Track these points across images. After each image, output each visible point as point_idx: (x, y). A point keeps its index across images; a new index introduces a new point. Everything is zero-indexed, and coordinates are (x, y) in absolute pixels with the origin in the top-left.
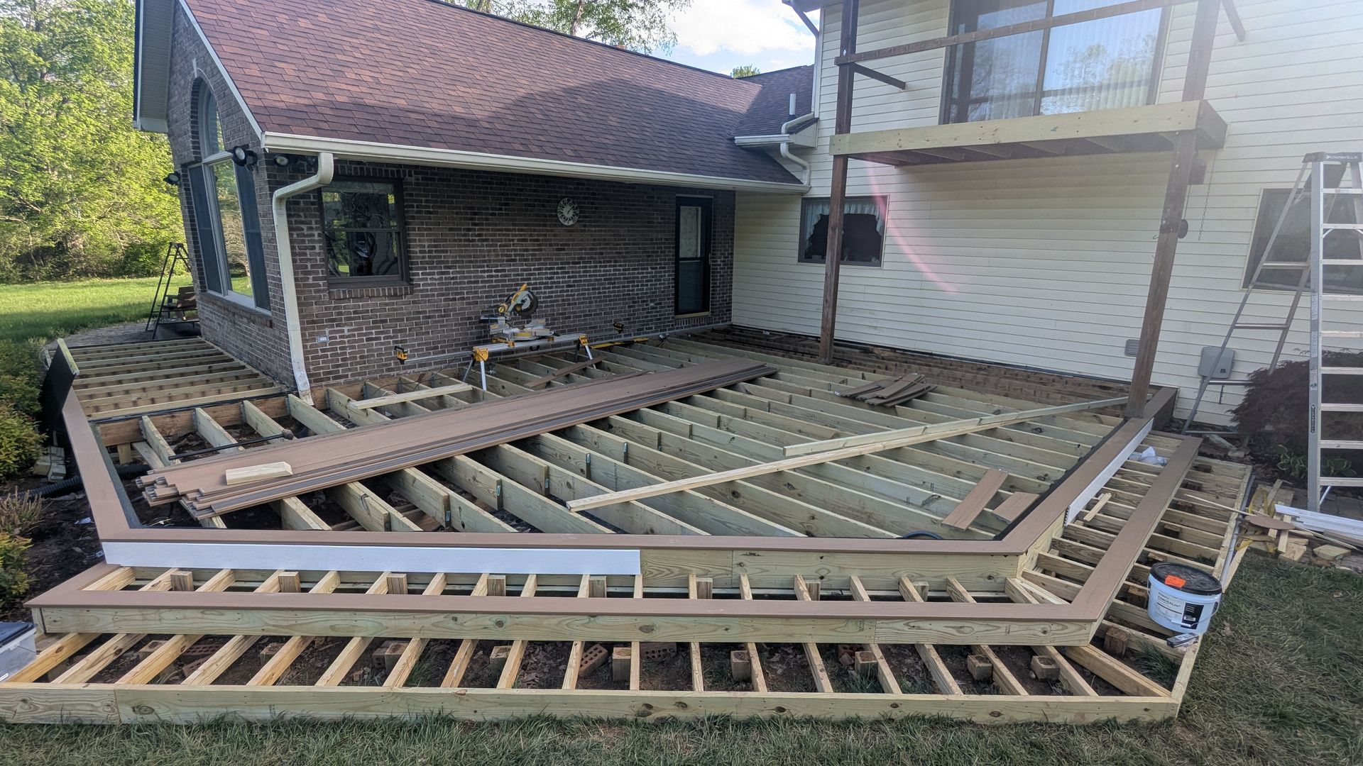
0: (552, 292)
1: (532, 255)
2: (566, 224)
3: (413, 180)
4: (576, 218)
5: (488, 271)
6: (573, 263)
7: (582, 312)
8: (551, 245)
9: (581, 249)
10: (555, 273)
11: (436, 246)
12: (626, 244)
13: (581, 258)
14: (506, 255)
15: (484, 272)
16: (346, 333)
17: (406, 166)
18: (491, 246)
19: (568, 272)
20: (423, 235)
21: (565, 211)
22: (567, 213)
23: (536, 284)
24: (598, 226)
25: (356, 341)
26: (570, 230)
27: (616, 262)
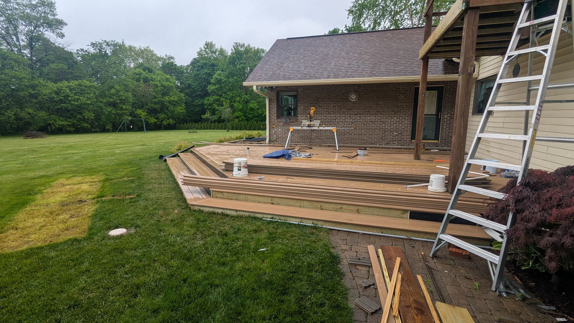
0: (345, 125)
1: (337, 112)
2: (352, 101)
3: (300, 90)
4: (357, 98)
5: (321, 116)
6: (355, 115)
7: (358, 133)
8: (345, 108)
9: (359, 110)
10: (346, 118)
11: (305, 109)
12: (382, 108)
13: (359, 113)
14: (328, 112)
15: (319, 116)
16: (280, 131)
17: (299, 86)
18: (322, 108)
19: (352, 118)
20: (301, 105)
21: (352, 97)
22: (353, 97)
23: (338, 121)
24: (368, 101)
25: (281, 133)
26: (354, 103)
27: (376, 115)
